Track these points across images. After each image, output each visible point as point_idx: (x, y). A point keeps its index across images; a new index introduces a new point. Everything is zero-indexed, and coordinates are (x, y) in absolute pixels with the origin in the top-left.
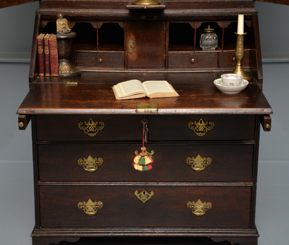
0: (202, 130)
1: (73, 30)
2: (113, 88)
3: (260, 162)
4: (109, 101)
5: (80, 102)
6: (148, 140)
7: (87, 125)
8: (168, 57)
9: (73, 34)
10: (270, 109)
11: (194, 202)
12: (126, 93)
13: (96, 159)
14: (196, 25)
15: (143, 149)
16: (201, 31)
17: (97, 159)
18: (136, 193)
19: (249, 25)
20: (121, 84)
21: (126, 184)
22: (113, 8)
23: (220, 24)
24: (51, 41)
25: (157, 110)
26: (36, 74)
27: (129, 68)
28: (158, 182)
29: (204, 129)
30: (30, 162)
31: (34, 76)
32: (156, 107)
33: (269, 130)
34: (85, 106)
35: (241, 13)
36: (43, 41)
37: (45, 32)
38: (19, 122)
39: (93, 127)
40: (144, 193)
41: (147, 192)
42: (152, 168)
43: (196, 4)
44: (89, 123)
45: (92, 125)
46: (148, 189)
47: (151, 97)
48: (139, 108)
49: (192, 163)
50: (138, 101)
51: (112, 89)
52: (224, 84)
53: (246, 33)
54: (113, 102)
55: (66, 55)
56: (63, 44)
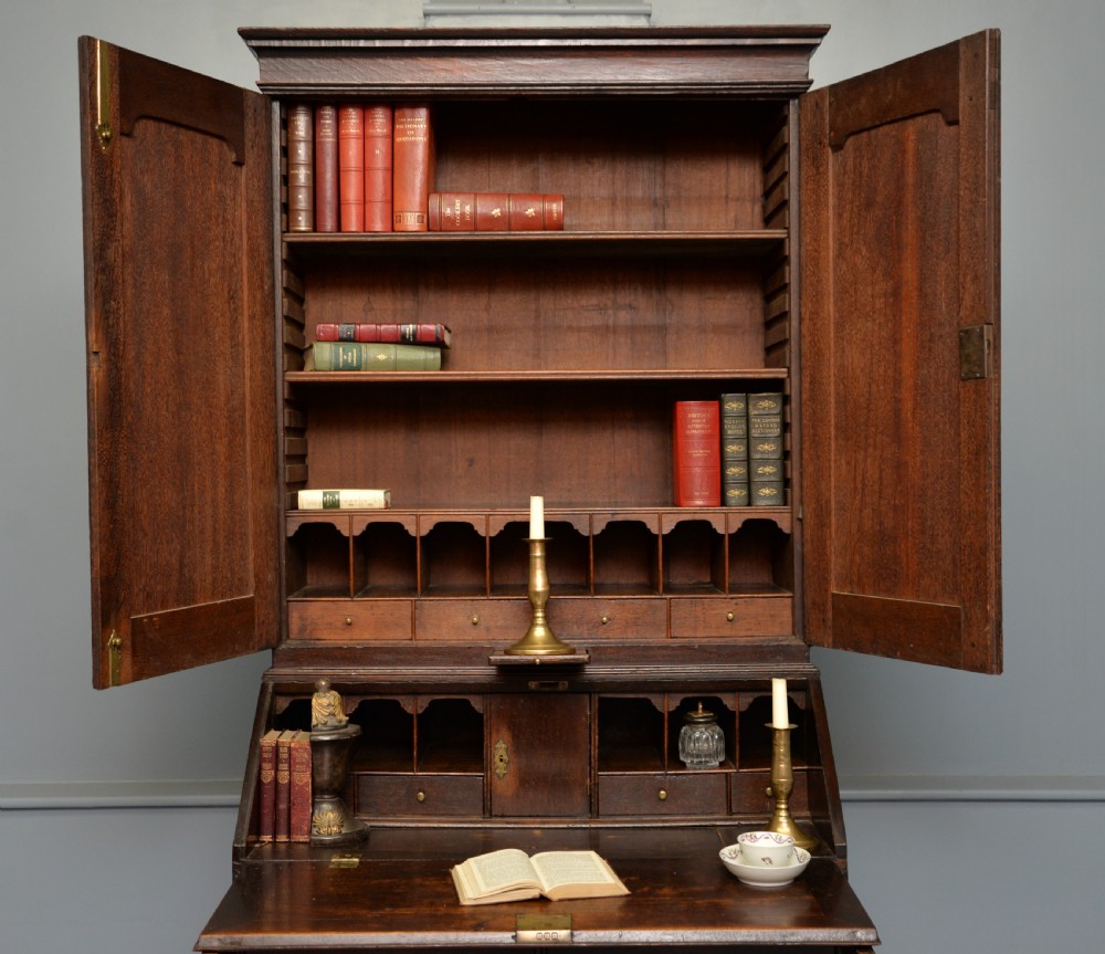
1: (353, 719)
2: (453, 872)
4: (443, 910)
5: (365, 912)
8: (597, 785)
9: (353, 729)
10: (873, 930)
12: (487, 885)
14: (667, 704)
16: (681, 717)
19: (801, 705)
20: (476, 862)
22: (456, 663)
23: (729, 701)
24: (296, 750)
25: (572, 935)
26: (253, 838)
27: (496, 816)
31: (247, 843)
32: (569, 925)
34: (376, 926)
35: (780, 676)
36: (276, 748)
37: (281, 727)
43: (664, 652)
47: (555, 897)
48: (523, 930)
50: (521, 909)
51: (450, 875)
52: (747, 861)
53: (794, 726)
54: (453, 911)
55: (331, 784)
56: (327, 755)
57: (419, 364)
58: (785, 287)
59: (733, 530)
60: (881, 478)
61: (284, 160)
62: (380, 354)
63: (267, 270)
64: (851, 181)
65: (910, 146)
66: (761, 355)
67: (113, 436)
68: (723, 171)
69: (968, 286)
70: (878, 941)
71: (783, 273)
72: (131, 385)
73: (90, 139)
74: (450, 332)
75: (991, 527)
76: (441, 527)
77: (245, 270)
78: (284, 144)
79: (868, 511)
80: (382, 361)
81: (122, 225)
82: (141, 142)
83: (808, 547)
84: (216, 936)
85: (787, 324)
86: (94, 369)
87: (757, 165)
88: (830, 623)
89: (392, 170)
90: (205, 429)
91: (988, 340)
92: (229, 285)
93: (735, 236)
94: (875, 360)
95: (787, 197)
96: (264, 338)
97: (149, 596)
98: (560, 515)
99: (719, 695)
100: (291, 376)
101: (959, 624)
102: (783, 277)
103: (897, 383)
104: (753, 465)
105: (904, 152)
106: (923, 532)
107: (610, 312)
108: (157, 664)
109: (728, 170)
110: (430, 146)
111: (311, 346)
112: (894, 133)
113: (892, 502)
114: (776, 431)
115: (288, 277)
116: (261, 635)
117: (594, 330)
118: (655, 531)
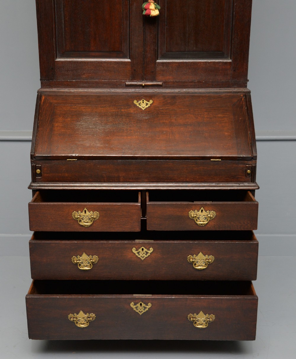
11: (195, 314)
17: (92, 257)
18: (132, 305)
29: (206, 218)
39: (87, 217)
40: (141, 304)
41: (144, 303)
49: (194, 261)
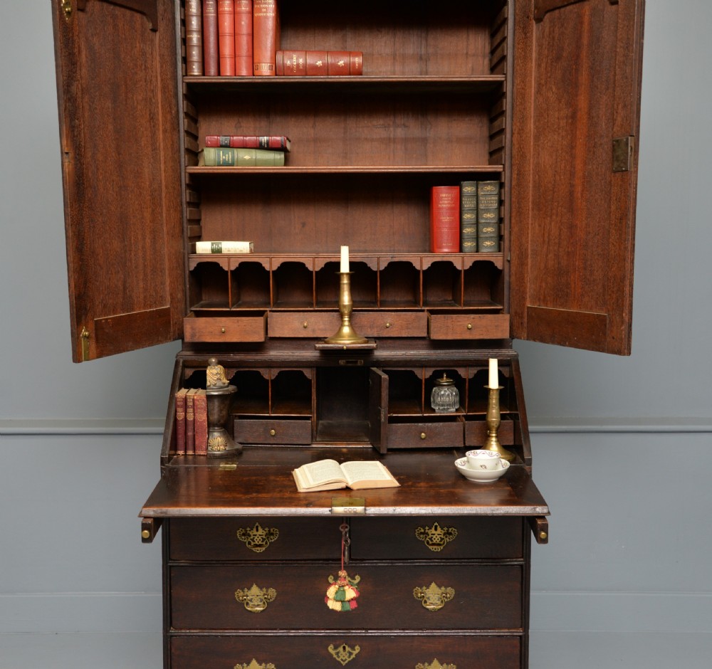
0: (438, 541)
1: (232, 382)
2: (293, 473)
3: (533, 594)
4: (287, 495)
5: (241, 495)
6: (350, 558)
7: (251, 533)
9: (232, 388)
10: (546, 507)
11: (426, 665)
12: (314, 480)
13: (264, 590)
14: (424, 374)
15: (343, 573)
16: (433, 382)
17: (267, 591)
18: (331, 649)
19: (507, 375)
20: (307, 467)
21: (315, 633)
22: (295, 349)
23: (462, 372)
24: (198, 400)
25: (365, 510)
26: (173, 452)
28: (367, 629)
29: (442, 539)
30: (158, 596)
31: (169, 455)
32: (363, 504)
33: (545, 541)
34: (248, 504)
35: (493, 357)
36: (185, 399)
37: (188, 386)
38: (143, 529)
39: (260, 538)
40: (344, 648)
41: (349, 646)
42: (356, 606)
44: (255, 529)
45: (259, 534)
46: (351, 642)
47: (355, 488)
48: (336, 506)
49: (423, 597)
50: (335, 495)
51: (291, 475)
52: (471, 467)
53: (502, 387)
54: (293, 496)
55: (219, 421)
56: (216, 403)
57: (270, 162)
58: (503, 113)
59: (467, 267)
60: (560, 234)
61: (183, 28)
62: (246, 155)
63: (174, 101)
64: (547, 43)
65: (586, 19)
66: (487, 157)
67: (80, 206)
68: (465, 36)
69: (619, 111)
70: (549, 513)
71: (502, 103)
72: (90, 175)
73: (58, 12)
74: (290, 141)
75: (628, 265)
76: (285, 266)
77: (160, 101)
78: (182, 18)
79: (551, 255)
80: (249, 160)
81: (80, 70)
82: (92, 15)
83: (513, 278)
84: (152, 509)
85: (504, 136)
86: (66, 164)
87: (487, 33)
88: (525, 325)
89: (252, 35)
90: (137, 202)
91: (631, 147)
92: (150, 110)
93: (471, 79)
94: (558, 160)
95: (505, 54)
96: (172, 145)
97: (105, 306)
98: (360, 257)
99: (456, 369)
100: (190, 169)
101: (606, 326)
102: (502, 106)
103: (572, 174)
104: (480, 226)
105: (582, 23)
106: (585, 269)
107: (392, 129)
108: (112, 348)
109: (468, 35)
110: (277, 20)
111: (203, 150)
112: (576, 10)
113: (567, 250)
114: (495, 205)
115: (187, 105)
116: (174, 332)
117: (382, 140)
118: (418, 267)
